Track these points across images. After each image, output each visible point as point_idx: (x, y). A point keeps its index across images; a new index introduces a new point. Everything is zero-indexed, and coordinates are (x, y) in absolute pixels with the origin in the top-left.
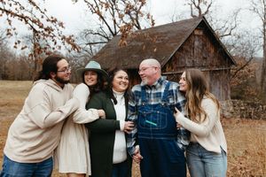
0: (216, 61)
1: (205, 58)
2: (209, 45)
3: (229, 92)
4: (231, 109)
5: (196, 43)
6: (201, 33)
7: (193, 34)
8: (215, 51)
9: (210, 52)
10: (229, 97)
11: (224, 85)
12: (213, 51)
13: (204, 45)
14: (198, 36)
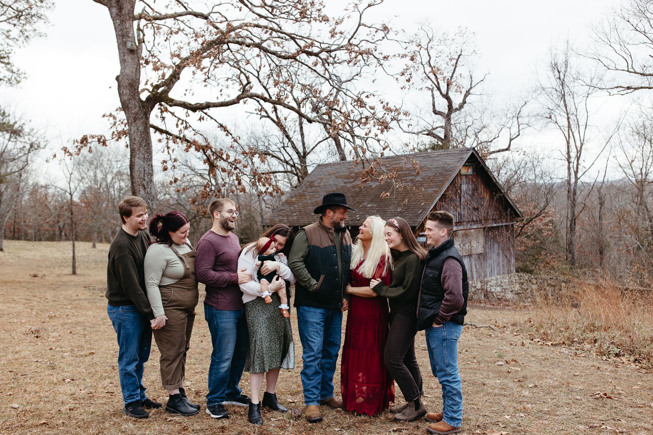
0: (491, 212)
1: (476, 209)
2: (481, 188)
3: (513, 261)
4: (517, 287)
5: (464, 187)
6: (470, 171)
7: (459, 174)
8: (491, 197)
9: (483, 199)
10: (513, 269)
11: (505, 250)
12: (487, 197)
13: (475, 190)
14: (466, 176)
